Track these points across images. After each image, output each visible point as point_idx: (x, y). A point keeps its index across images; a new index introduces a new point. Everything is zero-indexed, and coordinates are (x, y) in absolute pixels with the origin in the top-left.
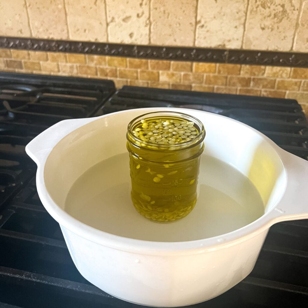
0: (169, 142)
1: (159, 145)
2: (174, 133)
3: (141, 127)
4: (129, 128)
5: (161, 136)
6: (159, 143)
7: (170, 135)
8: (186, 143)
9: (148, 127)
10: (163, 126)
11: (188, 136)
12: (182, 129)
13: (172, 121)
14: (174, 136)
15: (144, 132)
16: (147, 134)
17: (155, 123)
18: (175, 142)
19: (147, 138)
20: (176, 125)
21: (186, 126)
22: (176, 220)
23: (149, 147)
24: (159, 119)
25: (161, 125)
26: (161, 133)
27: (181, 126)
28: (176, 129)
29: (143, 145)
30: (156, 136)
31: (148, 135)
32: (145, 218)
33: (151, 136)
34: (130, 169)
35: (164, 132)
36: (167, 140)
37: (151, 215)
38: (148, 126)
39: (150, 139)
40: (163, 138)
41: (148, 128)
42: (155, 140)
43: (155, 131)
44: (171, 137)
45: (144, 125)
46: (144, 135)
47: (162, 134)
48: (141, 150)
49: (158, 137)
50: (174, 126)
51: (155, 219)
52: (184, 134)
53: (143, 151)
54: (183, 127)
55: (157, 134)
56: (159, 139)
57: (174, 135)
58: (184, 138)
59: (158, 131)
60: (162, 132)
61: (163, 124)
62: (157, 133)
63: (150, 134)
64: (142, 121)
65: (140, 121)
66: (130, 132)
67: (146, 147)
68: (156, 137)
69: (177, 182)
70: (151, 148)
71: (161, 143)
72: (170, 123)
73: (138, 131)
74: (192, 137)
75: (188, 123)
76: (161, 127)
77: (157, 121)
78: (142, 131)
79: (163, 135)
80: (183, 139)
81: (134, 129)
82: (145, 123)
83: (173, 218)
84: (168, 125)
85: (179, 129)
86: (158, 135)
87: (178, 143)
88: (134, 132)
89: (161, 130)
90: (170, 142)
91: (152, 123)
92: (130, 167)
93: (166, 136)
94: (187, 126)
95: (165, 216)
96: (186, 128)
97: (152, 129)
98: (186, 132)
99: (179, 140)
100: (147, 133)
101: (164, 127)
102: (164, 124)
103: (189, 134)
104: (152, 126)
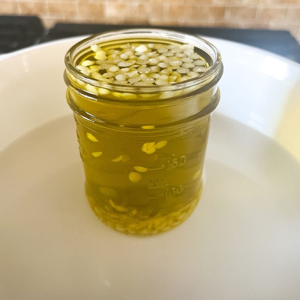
0: (156, 82)
1: (138, 90)
2: (161, 65)
3: (92, 59)
4: (67, 59)
5: (136, 71)
6: (136, 85)
7: (154, 69)
8: (192, 82)
9: (106, 57)
10: (136, 54)
11: (191, 69)
12: (175, 58)
13: (151, 46)
14: (163, 71)
15: (100, 68)
16: (107, 71)
17: (120, 49)
18: (169, 81)
19: (108, 78)
20: (160, 52)
21: (181, 51)
22: (172, 227)
23: (117, 95)
24: (126, 43)
25: (132, 53)
26: (136, 66)
27: (171, 53)
28: (162, 58)
29: (103, 92)
30: (127, 72)
31: (110, 72)
32: (116, 230)
33: (116, 73)
34: (78, 144)
35: (141, 65)
36: (152, 80)
37: (125, 225)
38: (107, 55)
39: (115, 80)
40: (142, 75)
41: (107, 60)
42: (127, 80)
43: (122, 64)
44: (157, 73)
45: (99, 55)
46: (102, 72)
47: (137, 68)
48: (100, 103)
49: (131, 75)
50: (158, 53)
51: (133, 232)
52: (181, 66)
53: (103, 104)
54: (175, 54)
55: (127, 69)
56: (133, 78)
57: (161, 69)
58: (183, 72)
59: (128, 65)
60: (136, 64)
61: (135, 52)
62: (127, 67)
63: (114, 69)
64: (94, 48)
65: (89, 47)
66: (70, 67)
67: (110, 94)
68: (127, 75)
69: (176, 162)
70: (122, 97)
71: (140, 84)
72: (148, 48)
73: (88, 65)
74: (200, 70)
75: (182, 47)
76: (132, 57)
77: (122, 47)
78: (95, 64)
79: (141, 70)
80: (183, 75)
81: (78, 62)
82: (100, 50)
83: (167, 225)
84: (145, 53)
85: (167, 57)
86: (130, 71)
87: (175, 83)
88: (78, 67)
89: (134, 62)
90: (158, 83)
91: (113, 50)
92: (79, 141)
93: (147, 72)
94: (182, 53)
95: (153, 224)
96: (180, 55)
97: (115, 61)
98: (183, 63)
99: (175, 78)
100: (106, 68)
101: (138, 56)
102: (136, 50)
103: (192, 66)
104: (114, 56)
